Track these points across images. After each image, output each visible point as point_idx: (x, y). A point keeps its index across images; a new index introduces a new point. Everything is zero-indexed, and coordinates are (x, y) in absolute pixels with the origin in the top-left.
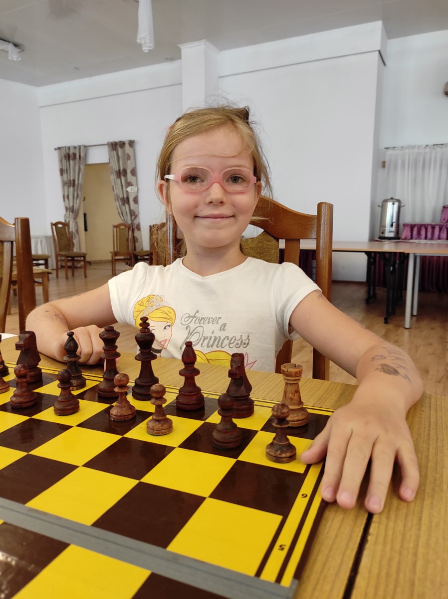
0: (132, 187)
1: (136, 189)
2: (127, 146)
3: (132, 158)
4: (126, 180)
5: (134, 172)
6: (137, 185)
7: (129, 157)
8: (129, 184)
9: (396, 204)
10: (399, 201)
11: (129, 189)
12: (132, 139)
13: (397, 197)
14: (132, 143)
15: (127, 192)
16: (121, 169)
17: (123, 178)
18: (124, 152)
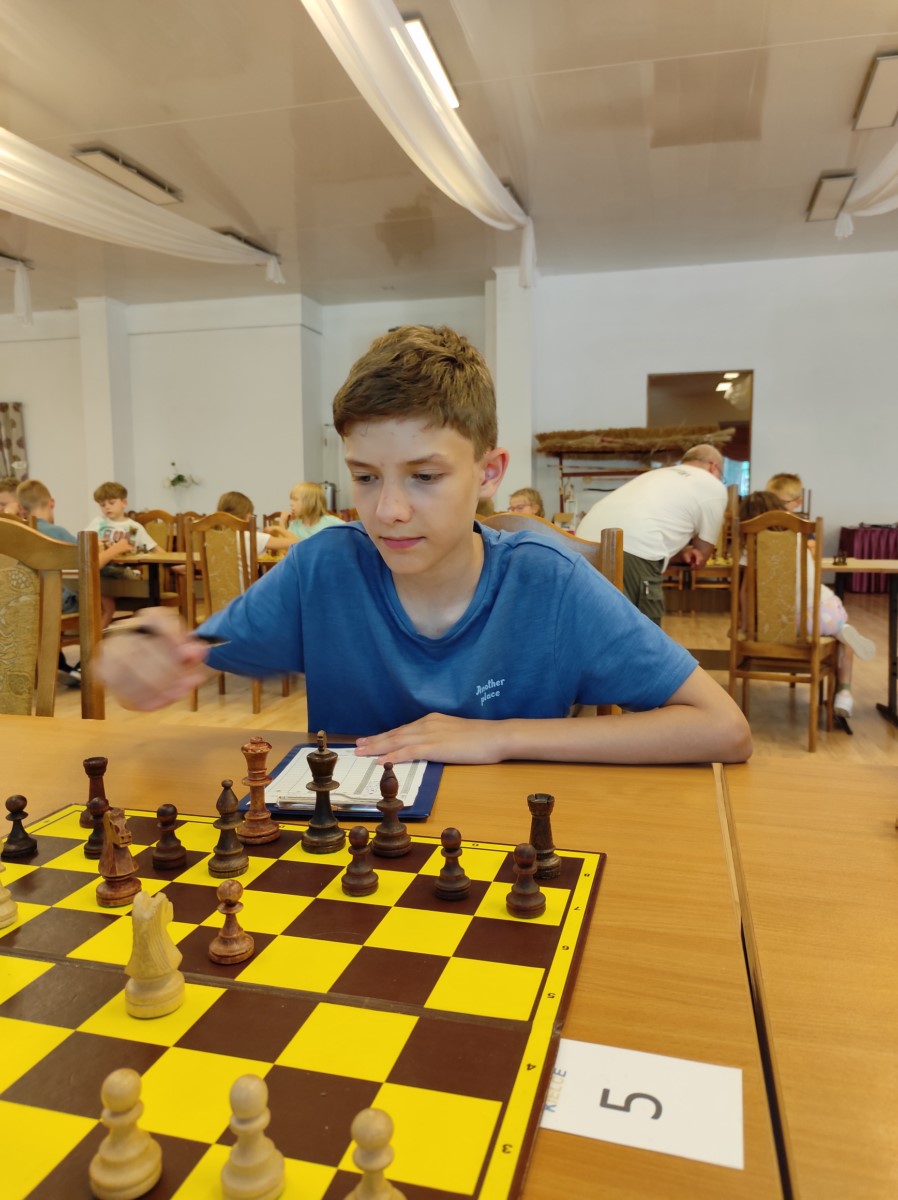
0: (21, 463)
1: (25, 465)
2: (11, 411)
3: (18, 425)
4: (10, 453)
5: (21, 443)
6: (26, 459)
7: (13, 424)
8: (15, 458)
9: (329, 489)
10: (333, 485)
11: (15, 465)
12: (18, 401)
13: (330, 481)
14: (18, 407)
15: (12, 469)
16: (4, 438)
17: (6, 451)
18: (7, 417)
